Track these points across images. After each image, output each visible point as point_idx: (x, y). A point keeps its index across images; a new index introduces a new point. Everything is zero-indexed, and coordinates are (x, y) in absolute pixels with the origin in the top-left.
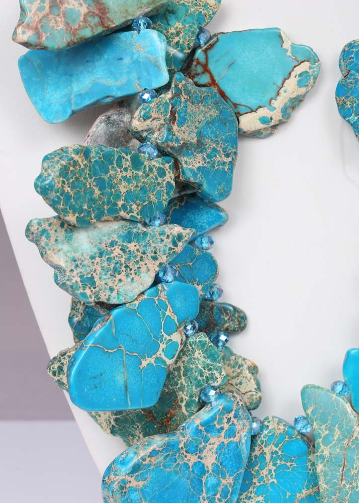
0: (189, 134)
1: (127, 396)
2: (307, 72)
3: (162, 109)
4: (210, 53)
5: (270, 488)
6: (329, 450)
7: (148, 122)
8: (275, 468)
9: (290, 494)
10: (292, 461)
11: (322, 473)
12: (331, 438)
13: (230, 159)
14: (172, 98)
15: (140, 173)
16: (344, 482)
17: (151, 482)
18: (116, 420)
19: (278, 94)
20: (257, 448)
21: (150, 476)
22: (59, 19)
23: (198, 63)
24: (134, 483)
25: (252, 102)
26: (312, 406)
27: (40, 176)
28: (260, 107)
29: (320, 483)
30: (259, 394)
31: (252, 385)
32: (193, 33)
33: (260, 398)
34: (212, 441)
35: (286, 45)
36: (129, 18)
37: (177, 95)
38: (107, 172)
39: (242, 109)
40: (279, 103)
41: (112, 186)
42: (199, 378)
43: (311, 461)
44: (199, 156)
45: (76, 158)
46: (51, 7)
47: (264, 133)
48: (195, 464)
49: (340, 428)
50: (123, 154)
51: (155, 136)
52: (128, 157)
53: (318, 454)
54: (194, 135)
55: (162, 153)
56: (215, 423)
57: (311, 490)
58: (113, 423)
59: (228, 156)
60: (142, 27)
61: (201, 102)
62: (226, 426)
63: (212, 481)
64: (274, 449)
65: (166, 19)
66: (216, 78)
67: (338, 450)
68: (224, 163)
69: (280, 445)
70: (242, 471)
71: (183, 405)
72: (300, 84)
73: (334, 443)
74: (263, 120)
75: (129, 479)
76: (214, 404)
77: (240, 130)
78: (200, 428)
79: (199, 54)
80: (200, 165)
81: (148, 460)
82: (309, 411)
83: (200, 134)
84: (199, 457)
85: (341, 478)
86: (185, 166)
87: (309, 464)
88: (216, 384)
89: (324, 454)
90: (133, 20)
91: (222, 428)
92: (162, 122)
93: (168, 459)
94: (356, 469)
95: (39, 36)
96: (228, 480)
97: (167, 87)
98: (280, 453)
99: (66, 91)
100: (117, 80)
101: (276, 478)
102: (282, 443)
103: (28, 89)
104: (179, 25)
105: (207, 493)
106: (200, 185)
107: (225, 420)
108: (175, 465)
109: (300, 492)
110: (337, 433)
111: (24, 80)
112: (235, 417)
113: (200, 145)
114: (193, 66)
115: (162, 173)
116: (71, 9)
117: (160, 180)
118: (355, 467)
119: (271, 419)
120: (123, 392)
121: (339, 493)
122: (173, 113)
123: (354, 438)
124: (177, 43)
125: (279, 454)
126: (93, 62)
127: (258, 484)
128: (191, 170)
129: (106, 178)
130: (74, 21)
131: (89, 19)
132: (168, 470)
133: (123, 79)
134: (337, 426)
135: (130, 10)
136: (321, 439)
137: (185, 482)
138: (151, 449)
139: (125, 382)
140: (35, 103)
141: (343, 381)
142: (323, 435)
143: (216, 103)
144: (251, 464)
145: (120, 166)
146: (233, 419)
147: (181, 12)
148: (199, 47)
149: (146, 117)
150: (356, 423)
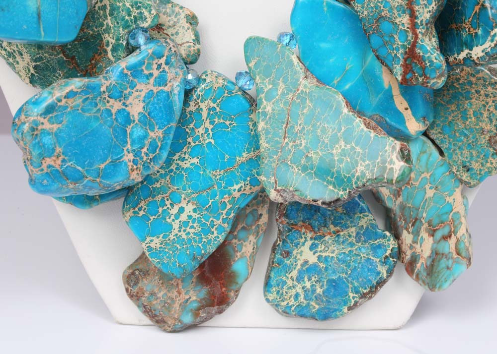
1: (40, 25)
5: (206, 149)
6: (272, 106)
8: (212, 126)
9: (228, 157)
10: (231, 119)
11: (264, 132)
12: (275, 93)
16: (287, 140)
17: (67, 126)
18: (35, 68)
20: (192, 103)
21: (66, 119)
24: (47, 126)
26: (254, 59)
29: (261, 142)
30: (198, 46)
31: (190, 36)
33: (199, 50)
34: (139, 87)
42: (127, 18)
43: (253, 121)
48: (119, 111)
49: (285, 82)
53: (260, 110)
56: (144, 68)
57: (252, 153)
58: (32, 71)
62: (156, 73)
63: (138, 132)
64: (212, 105)
67: (282, 106)
69: (218, 101)
70: (173, 124)
71: (109, 49)
73: (277, 98)
75: (42, 120)
76: (143, 47)
78: (126, 71)
81: (64, 101)
82: (252, 65)
84: (124, 104)
85: (283, 136)
87: (250, 124)
88: (145, 25)
89: (266, 110)
91: (151, 75)
93: (87, 102)
94: (300, 125)
96: (157, 133)
98: (218, 109)
101: (213, 138)
102: (221, 99)
105: (132, 145)
107: (155, 66)
108: (95, 110)
109: (241, 155)
110: (282, 87)
112: (167, 63)
118: (299, 122)
119: (209, 72)
120: (35, 20)
121: (281, 152)
123: (299, 92)
125: (217, 111)
127: (193, 144)
132: (87, 114)
134: (281, 79)
136: (264, 94)
137: (107, 130)
138: (68, 89)
139: (38, 8)
141: (291, 32)
142: (266, 90)
144: (183, 120)
146: (163, 66)
150: (302, 76)
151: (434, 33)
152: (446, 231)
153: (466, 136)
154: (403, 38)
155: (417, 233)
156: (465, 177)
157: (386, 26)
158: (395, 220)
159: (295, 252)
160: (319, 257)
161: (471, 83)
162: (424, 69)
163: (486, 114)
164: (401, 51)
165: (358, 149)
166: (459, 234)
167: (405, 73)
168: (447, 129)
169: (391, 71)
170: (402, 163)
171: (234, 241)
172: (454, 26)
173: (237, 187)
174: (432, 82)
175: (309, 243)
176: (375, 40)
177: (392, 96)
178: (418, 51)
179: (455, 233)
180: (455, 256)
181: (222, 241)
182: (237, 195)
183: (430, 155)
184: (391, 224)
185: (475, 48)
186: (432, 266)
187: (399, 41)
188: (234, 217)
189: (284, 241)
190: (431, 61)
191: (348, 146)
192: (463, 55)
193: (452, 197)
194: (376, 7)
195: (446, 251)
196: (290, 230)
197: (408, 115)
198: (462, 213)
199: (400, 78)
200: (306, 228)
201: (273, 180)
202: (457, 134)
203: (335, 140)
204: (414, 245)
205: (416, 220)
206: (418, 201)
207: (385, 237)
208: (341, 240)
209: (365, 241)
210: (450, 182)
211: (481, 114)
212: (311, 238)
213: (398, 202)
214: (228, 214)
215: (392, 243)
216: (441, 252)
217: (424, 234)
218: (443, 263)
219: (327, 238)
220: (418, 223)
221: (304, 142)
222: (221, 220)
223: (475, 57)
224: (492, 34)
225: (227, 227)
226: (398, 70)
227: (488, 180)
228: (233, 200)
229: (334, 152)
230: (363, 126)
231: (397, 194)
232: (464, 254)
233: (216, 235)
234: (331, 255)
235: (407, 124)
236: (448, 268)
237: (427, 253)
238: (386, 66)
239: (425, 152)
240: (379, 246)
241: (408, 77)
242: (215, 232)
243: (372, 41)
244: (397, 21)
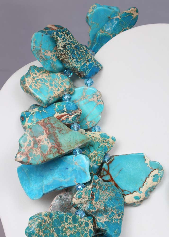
0: (100, 205)
2: (157, 174)
3: (87, 193)
4: (110, 165)
7: (81, 199)
13: (120, 217)
14: (92, 188)
15: (77, 225)
19: (143, 185)
22: (37, 150)
23: (104, 170)
25: (131, 189)
27: (28, 227)
28: (135, 191)
32: (102, 156)
35: (147, 162)
36: (72, 149)
37: (95, 186)
38: (60, 225)
39: (126, 193)
40: (144, 190)
41: (63, 232)
44: (105, 216)
45: (46, 218)
46: (34, 144)
47: (137, 204)
50: (69, 216)
51: (84, 206)
52: (71, 217)
54: (103, 206)
55: (87, 214)
59: (119, 215)
60: (78, 153)
61: (106, 189)
65: (89, 149)
66: (113, 177)
68: (117, 219)
72: (154, 180)
74: (136, 198)
77: (125, 203)
79: (105, 165)
80: (106, 220)
83: (105, 205)
86: (98, 221)
90: (73, 150)
92: (87, 199)
95: (28, 158)
97: (90, 182)
99: (40, 184)
100: (65, 179)
103: (22, 183)
104: (95, 152)
106: (106, 231)
111: (20, 179)
113: (106, 211)
114: (102, 172)
115: (87, 224)
116: (44, 145)
117: (86, 228)
122: (93, 195)
124: (94, 160)
126: (54, 170)
128: (101, 223)
129: (60, 228)
130: (45, 151)
131: (52, 150)
133: (68, 179)
135: (72, 145)
140: (25, 190)
143: (113, 190)
145: (67, 222)
147: (96, 146)
148: (105, 162)
149: (79, 197)
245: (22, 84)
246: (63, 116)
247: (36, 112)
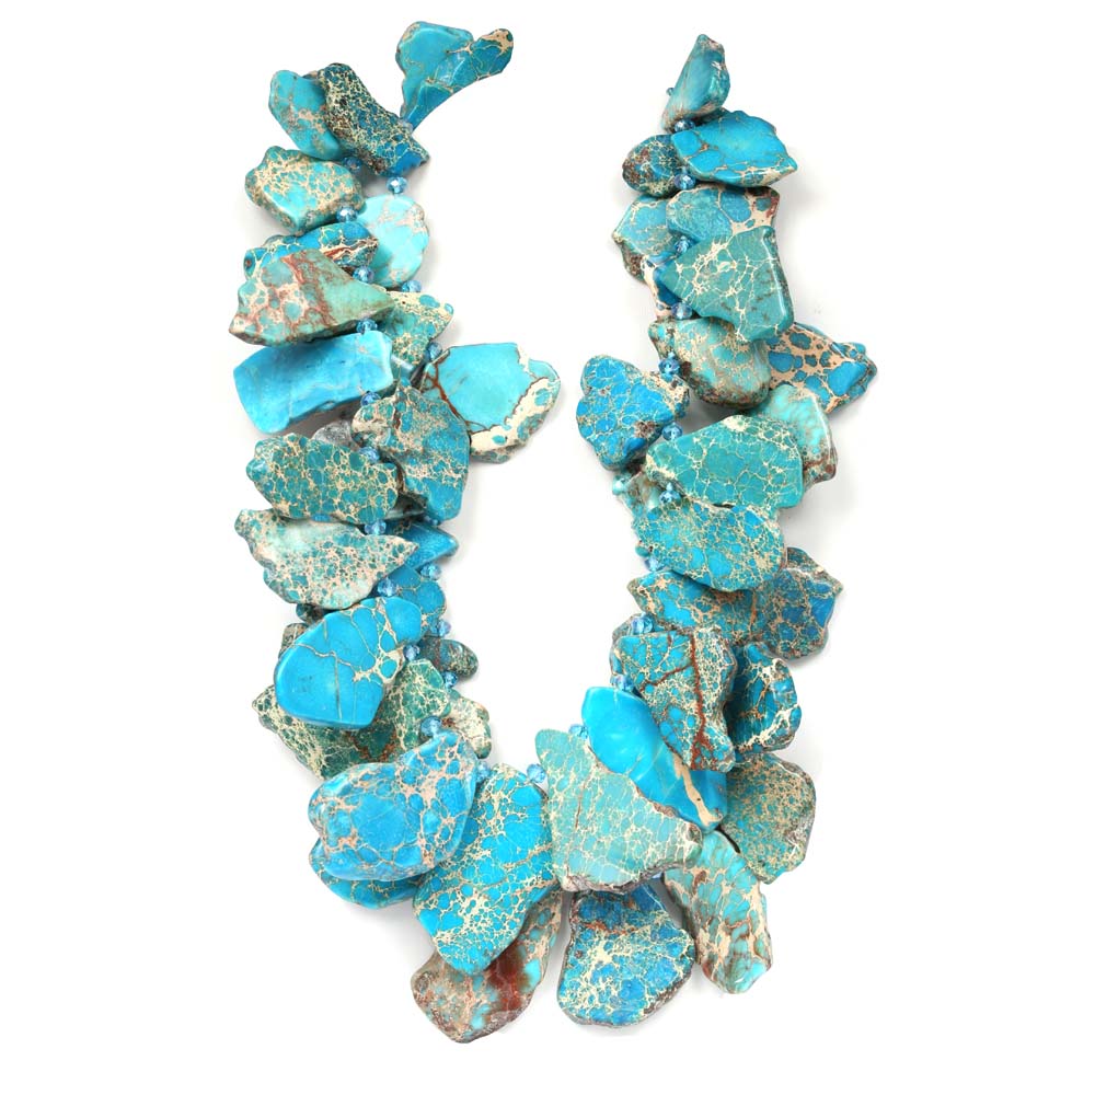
0: (415, 440)
1: (338, 707)
2: (545, 390)
3: (385, 412)
4: (441, 367)
5: (498, 841)
6: (564, 795)
7: (370, 422)
8: (503, 818)
9: (520, 850)
10: (523, 811)
11: (556, 821)
12: (566, 783)
13: (460, 476)
14: (397, 402)
15: (359, 474)
16: (579, 827)
17: (362, 808)
18: (327, 760)
19: (514, 412)
20: (483, 794)
21: (361, 801)
22: (278, 313)
23: (428, 377)
24: (344, 806)
25: (486, 421)
26: (546, 751)
27: (253, 461)
28: (494, 425)
29: (553, 832)
30: (488, 740)
31: (481, 730)
32: (423, 344)
33: (490, 744)
34: (431, 774)
35: (524, 361)
36: (353, 318)
37: (402, 398)
38: (323, 465)
39: (474, 427)
40: (516, 422)
41: (328, 481)
42: (420, 707)
43: (544, 812)
44: (425, 467)
45: (291, 445)
46: (270, 300)
47: (499, 455)
48: (412, 796)
49: (576, 771)
50: (342, 451)
51: (377, 439)
52: (347, 455)
53: (552, 801)
54: (419, 443)
55: (384, 458)
56: (436, 755)
57: (544, 846)
58: (324, 763)
59: (457, 472)
60: (366, 328)
61: (429, 411)
62: (448, 761)
63: (431, 818)
64: (503, 796)
65: (395, 330)
66: (447, 394)
67: (573, 794)
68: (453, 479)
69: (510, 792)
70: (466, 812)
71: (401, 739)
72: (537, 402)
73: (569, 787)
74: (498, 440)
75: (339, 800)
76: (435, 736)
77: (471, 451)
78: (419, 757)
79: (429, 368)
80: (426, 476)
81: (359, 783)
82: (543, 757)
83: (426, 444)
84: (417, 789)
85: (575, 824)
86: (408, 474)
87: (542, 816)
88: (438, 713)
89: (557, 800)
90: (357, 322)
91: (444, 762)
92: (385, 424)
93: (382, 785)
94: (592, 812)
95: (257, 327)
96: (450, 820)
97: (389, 392)
98: (510, 801)
99: (283, 399)
100: (338, 383)
101: (504, 830)
102: (512, 790)
103: (243, 399)
104: (408, 335)
105: (425, 830)
106: (426, 499)
107: (447, 754)
108: (389, 793)
109: (533, 848)
110: (573, 776)
111: (239, 390)
112: (459, 752)
113: (425, 456)
114: (423, 381)
115: (383, 479)
116: (292, 305)
117: (381, 485)
118: (591, 810)
119: (500, 764)
120: (334, 702)
121: (573, 839)
122: (397, 418)
123: (591, 780)
124: (405, 354)
126: (313, 366)
127: (484, 836)
128: (416, 480)
129: (322, 472)
130: (294, 316)
131: (310, 315)
132: (382, 797)
133: (345, 383)
134: (573, 769)
135: (354, 310)
136: (555, 786)
137: (400, 814)
138: (363, 772)
139: (337, 691)
140: (250, 413)
141: (583, 724)
142: (557, 780)
143: (445, 415)
144: (475, 810)
145: (338, 462)
146: (456, 754)
147: (410, 322)
148: (430, 360)
149: (368, 418)
150: (594, 764)
151: (722, 718)
152: (743, 930)
153: (760, 830)
154: (691, 723)
155: (713, 932)
156: (761, 871)
157: (675, 713)
158: (692, 918)
159: (588, 952)
160: (614, 958)
161: (764, 777)
162: (712, 752)
163: (780, 808)
164: (690, 736)
165: (649, 832)
166: (757, 933)
167: (694, 758)
168: (742, 823)
169: (681, 757)
170: (692, 842)
171: (526, 941)
172: (743, 714)
173: (529, 881)
174: (720, 764)
175: (603, 942)
176: (665, 728)
177: (684, 787)
178: (705, 734)
179: (753, 931)
180: (754, 956)
181: (514, 938)
182: (529, 888)
183: (726, 850)
184: (687, 924)
185: (762, 733)
186: (730, 966)
187: (687, 727)
188: (527, 912)
189: (578, 941)
190: (718, 744)
191: (639, 830)
192: (752, 741)
193: (749, 895)
194: (665, 695)
195: (744, 950)
196: (583, 929)
197: (700, 805)
198: (760, 911)
199: (689, 763)
200: (600, 926)
201: (565, 867)
202: (752, 828)
203: (626, 825)
204: (712, 944)
205: (713, 918)
206: (714, 898)
207: (680, 935)
208: (636, 938)
209: (661, 940)
210: (747, 879)
211: (776, 808)
212: (605, 938)
213: (693, 900)
214: (520, 909)
215: (688, 942)
216: (739, 951)
217: (721, 933)
218: (742, 963)
219: (621, 937)
220: (714, 921)
221: (595, 829)
222: (512, 915)
223: (762, 742)
224: (777, 716)
225: (519, 922)
226: (688, 755)
227: (784, 876)
228: (525, 895)
229: (626, 835)
230: (653, 809)
231: (693, 891)
232: (762, 954)
233: (508, 929)
234: (626, 955)
235: (700, 815)
236: (747, 968)
237: (724, 953)
238: (676, 752)
239: (720, 848)
240: (675, 945)
241: (697, 761)
242: (507, 927)
243: (662, 728)
244: (685, 707)
245: (248, 186)
246: (337, 251)
247: (279, 247)
